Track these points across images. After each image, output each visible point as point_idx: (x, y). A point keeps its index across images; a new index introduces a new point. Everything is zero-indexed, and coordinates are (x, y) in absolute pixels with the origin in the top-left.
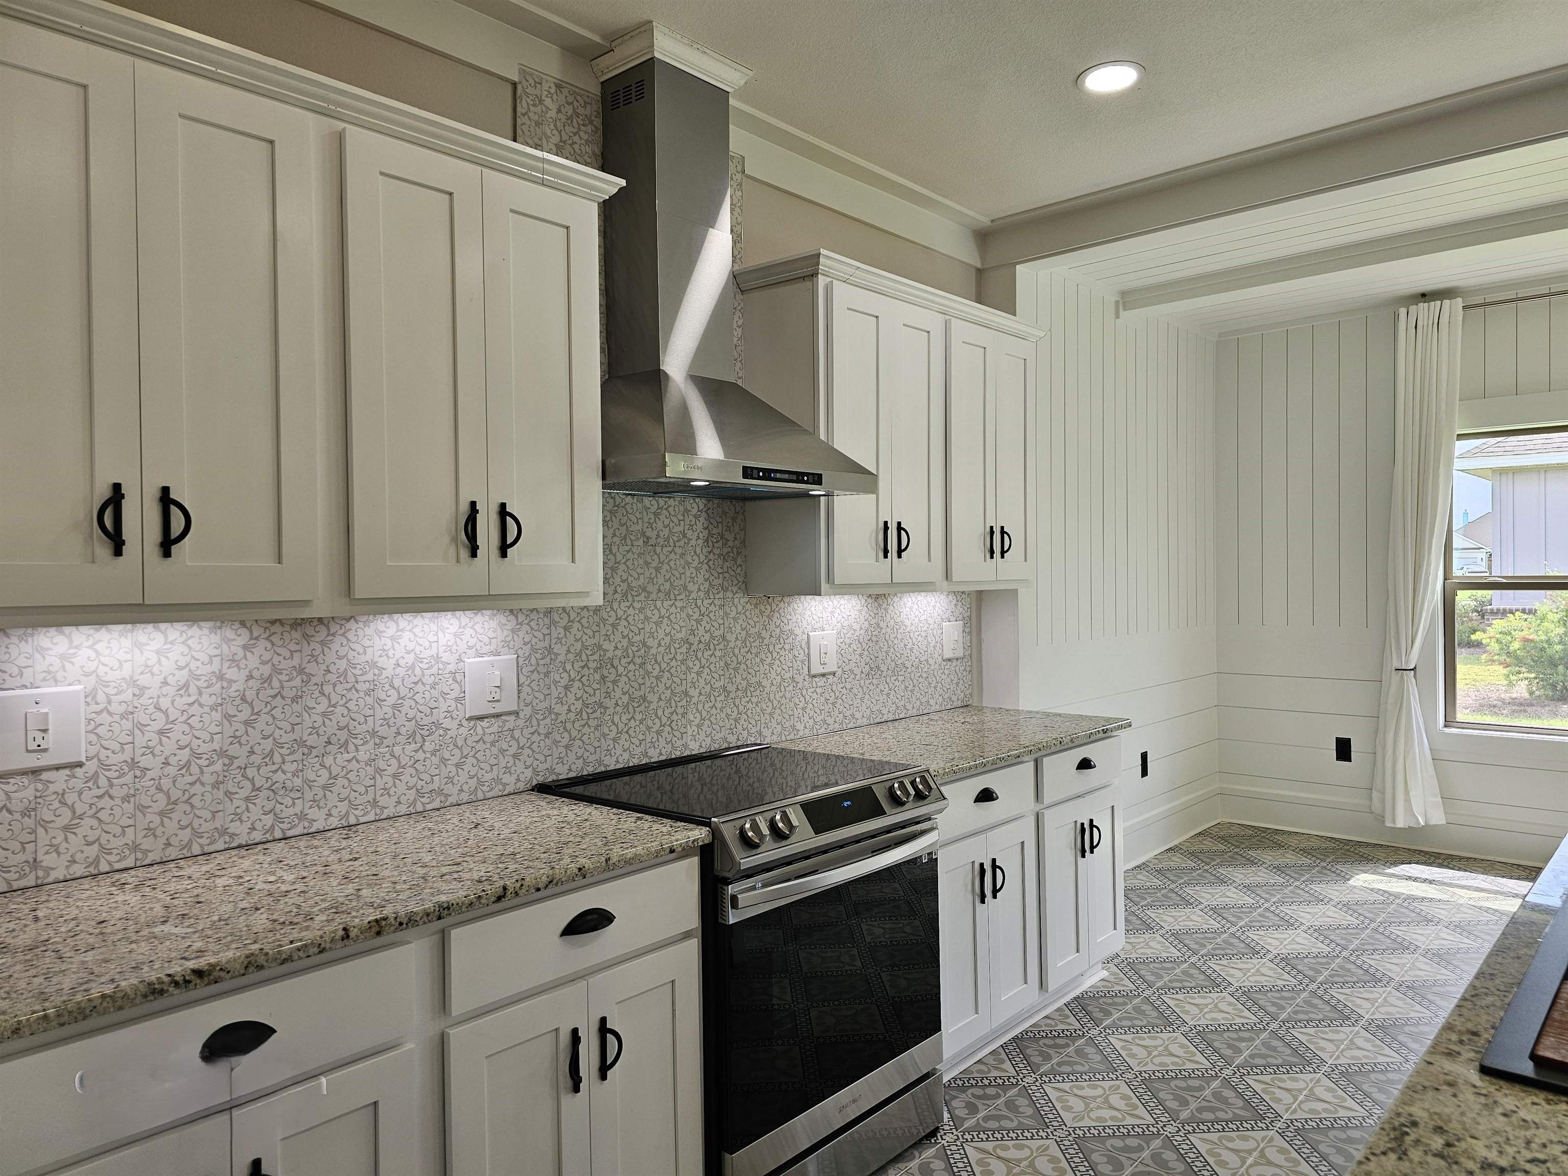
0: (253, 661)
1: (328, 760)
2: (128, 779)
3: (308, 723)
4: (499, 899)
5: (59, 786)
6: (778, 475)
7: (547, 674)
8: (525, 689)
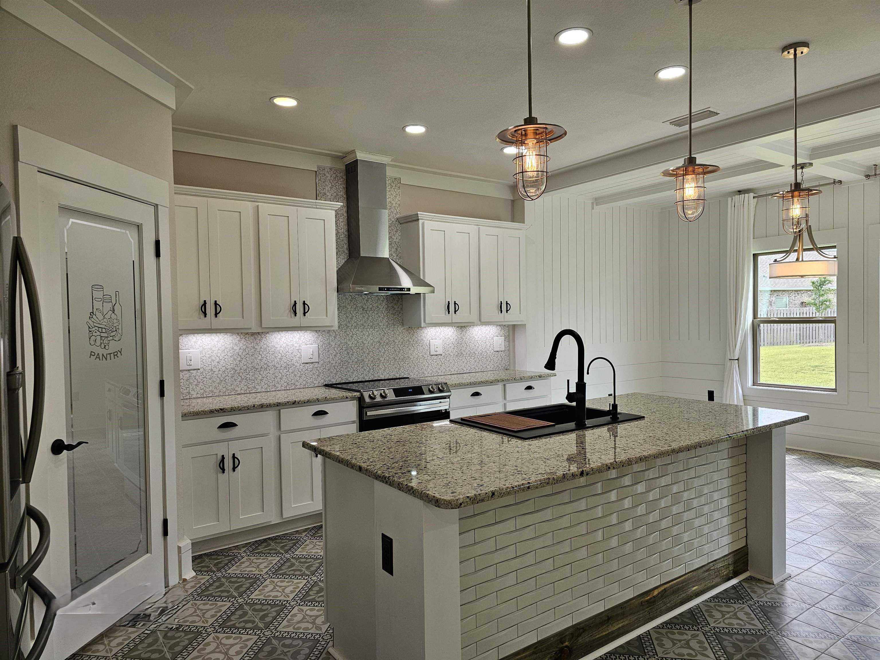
0: (241, 345)
1: (262, 373)
2: (210, 374)
3: (256, 362)
4: (293, 403)
5: (194, 374)
6: (392, 289)
7: (328, 351)
8: (321, 355)
